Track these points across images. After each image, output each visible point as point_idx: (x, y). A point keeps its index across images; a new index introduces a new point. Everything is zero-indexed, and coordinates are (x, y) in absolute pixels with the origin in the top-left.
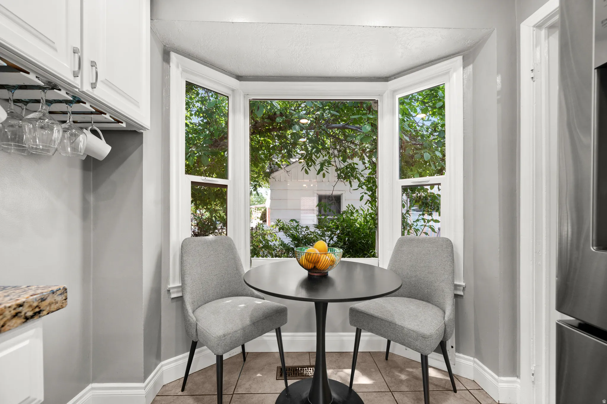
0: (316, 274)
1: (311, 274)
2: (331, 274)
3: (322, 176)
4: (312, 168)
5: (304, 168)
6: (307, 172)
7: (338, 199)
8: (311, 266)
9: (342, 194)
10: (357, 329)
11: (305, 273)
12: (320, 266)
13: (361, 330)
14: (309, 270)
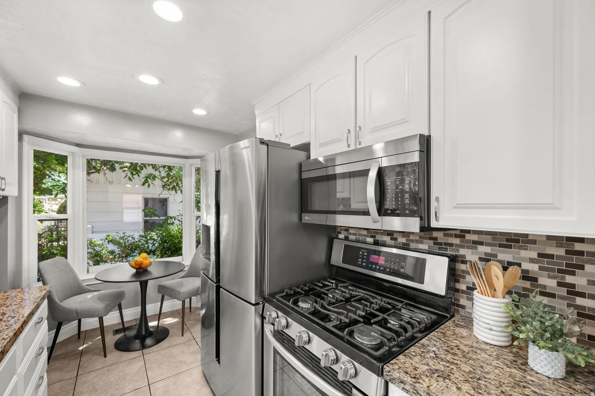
0: (141, 270)
1: (137, 270)
2: (149, 269)
3: (147, 187)
4: (136, 177)
5: (128, 176)
6: (130, 179)
7: (164, 202)
8: (138, 267)
9: (169, 197)
10: (162, 295)
11: (134, 271)
12: (143, 266)
13: (164, 296)
14: (136, 269)
